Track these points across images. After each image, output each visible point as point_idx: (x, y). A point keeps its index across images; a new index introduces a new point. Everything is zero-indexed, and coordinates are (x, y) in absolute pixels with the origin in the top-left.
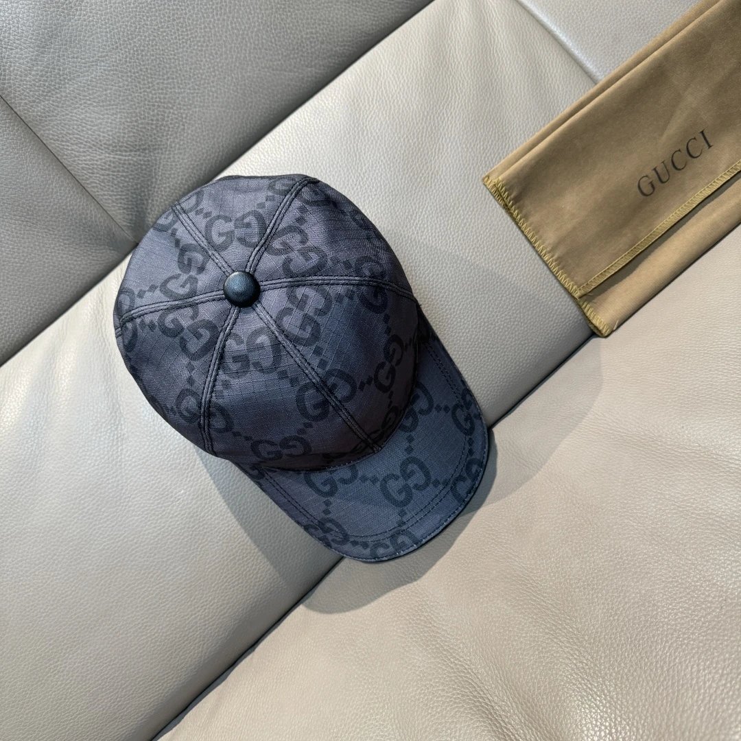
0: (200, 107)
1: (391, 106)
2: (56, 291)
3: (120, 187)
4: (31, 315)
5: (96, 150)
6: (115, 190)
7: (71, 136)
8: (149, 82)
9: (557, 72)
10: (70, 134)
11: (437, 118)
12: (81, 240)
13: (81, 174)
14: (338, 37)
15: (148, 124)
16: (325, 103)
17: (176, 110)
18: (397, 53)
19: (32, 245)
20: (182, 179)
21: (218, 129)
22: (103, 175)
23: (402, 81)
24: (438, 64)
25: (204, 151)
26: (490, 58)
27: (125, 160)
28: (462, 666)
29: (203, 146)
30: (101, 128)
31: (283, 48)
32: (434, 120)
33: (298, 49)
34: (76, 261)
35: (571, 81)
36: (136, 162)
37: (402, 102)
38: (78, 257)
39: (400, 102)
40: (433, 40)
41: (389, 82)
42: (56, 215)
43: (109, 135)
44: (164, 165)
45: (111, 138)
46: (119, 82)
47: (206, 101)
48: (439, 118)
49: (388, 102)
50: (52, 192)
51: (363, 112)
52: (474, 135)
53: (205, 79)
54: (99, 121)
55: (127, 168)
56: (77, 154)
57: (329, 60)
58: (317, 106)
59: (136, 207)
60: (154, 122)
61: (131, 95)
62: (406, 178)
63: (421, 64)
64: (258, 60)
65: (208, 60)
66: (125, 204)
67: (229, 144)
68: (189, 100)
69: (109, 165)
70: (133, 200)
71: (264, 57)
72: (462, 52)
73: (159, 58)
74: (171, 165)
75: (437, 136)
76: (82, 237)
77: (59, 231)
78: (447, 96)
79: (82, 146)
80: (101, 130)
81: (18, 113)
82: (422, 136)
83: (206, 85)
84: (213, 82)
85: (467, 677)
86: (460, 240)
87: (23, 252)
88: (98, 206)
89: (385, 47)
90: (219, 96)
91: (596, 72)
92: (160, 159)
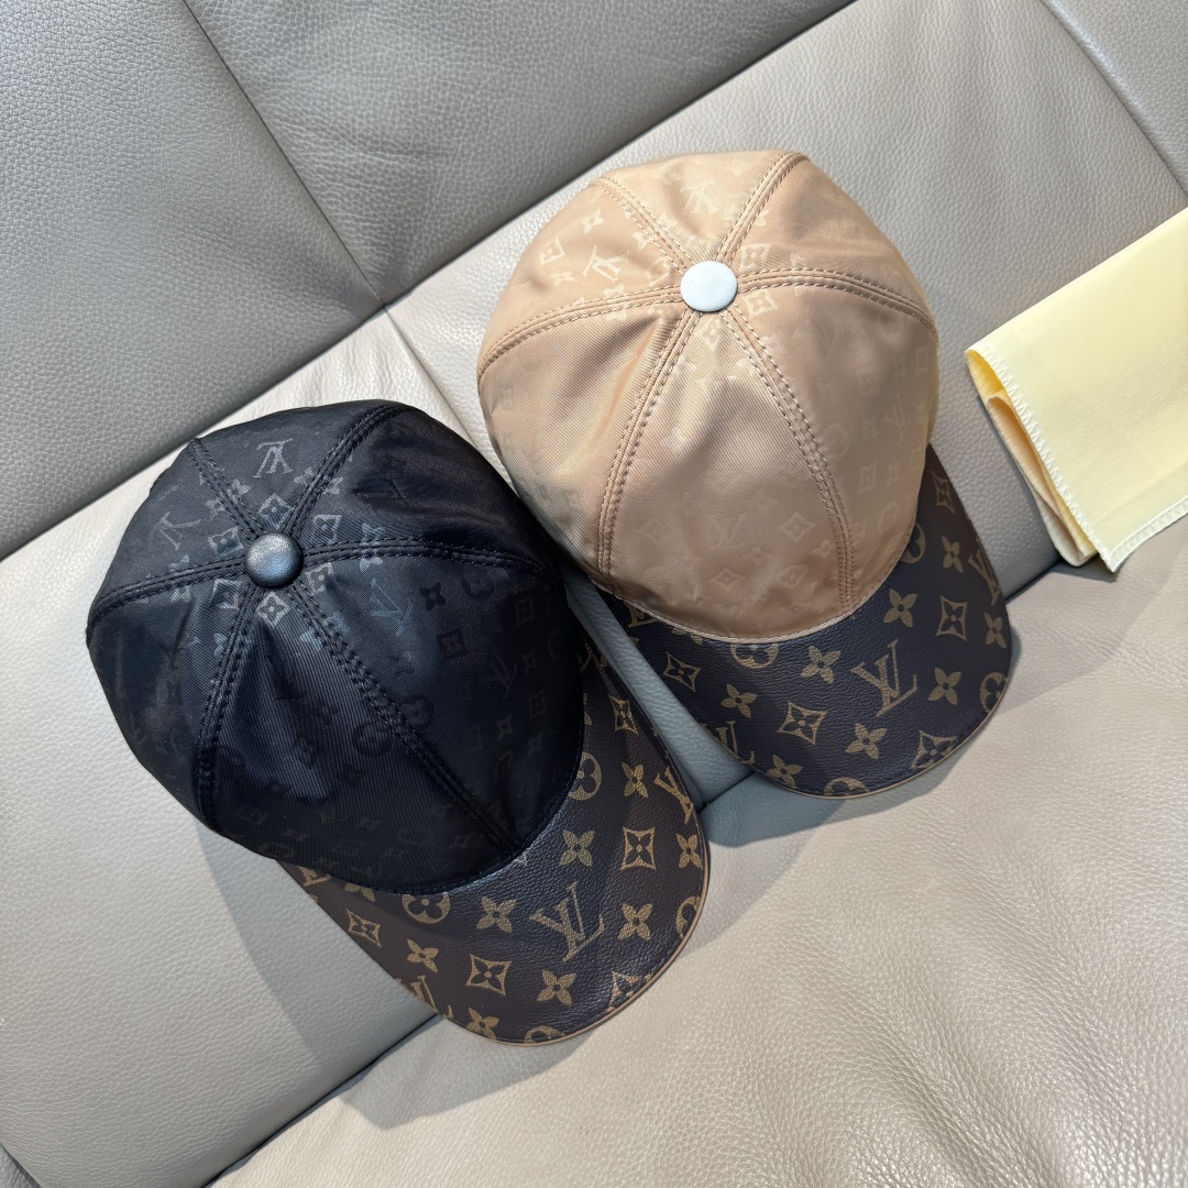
0: (517, 95)
1: (817, 130)
2: (249, 360)
3: (372, 208)
4: (204, 393)
5: (344, 144)
6: (364, 213)
7: (309, 117)
8: (443, 47)
9: (1086, 107)
10: (307, 113)
11: (890, 157)
12: (299, 284)
13: (315, 180)
14: (746, 13)
15: (432, 112)
16: (711, 115)
17: (480, 96)
18: (834, 49)
19: (222, 281)
20: (472, 209)
21: (540, 136)
22: (350, 185)
23: (838, 94)
24: (899, 73)
25: (513, 167)
26: (982, 72)
27: (388, 165)
28: (872, 1019)
29: (513, 160)
30: (359, 109)
31: (659, 20)
32: (884, 159)
33: (681, 23)
34: (287, 316)
35: (1107, 125)
36: (405, 171)
37: (836, 125)
38: (291, 311)
39: (832, 126)
40: (893, 35)
41: (817, 93)
42: (267, 238)
43: (369, 122)
44: (447, 182)
45: (371, 127)
46: (398, 40)
47: (529, 88)
48: (893, 158)
49: (813, 123)
50: (266, 201)
51: (772, 134)
52: (946, 190)
53: (531, 53)
54: (355, 99)
55: (390, 179)
56: (314, 146)
57: (728, 47)
58: (698, 118)
59: (393, 245)
60: (443, 111)
61: (413, 64)
63: (871, 71)
64: (617, 33)
65: (541, 22)
66: (376, 237)
67: (553, 162)
68: (502, 82)
69: (362, 171)
70: (391, 232)
71: (627, 31)
72: (938, 60)
73: (465, 10)
74: (459, 184)
75: (887, 185)
76: (302, 280)
77: (267, 264)
78: (908, 125)
79: (324, 134)
80: (359, 112)
81: (232, 69)
82: (863, 182)
83: (532, 63)
84: (543, 58)
85: (880, 1037)
87: (208, 290)
88: (333, 234)
89: (815, 38)
90: (549, 82)
91: (1147, 115)
92: (443, 172)
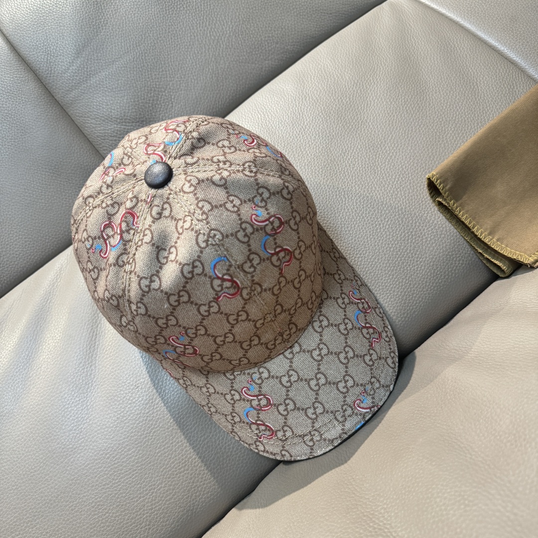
0: (185, 90)
5: (108, 123)
8: (148, 74)
10: (90, 112)
13: (96, 141)
14: (289, 39)
15: (146, 103)
18: (334, 47)
19: (55, 191)
22: (112, 140)
23: (337, 63)
24: (366, 50)
26: (408, 42)
30: (113, 106)
31: (247, 48)
32: (362, 85)
35: (477, 51)
40: (362, 36)
41: (327, 65)
45: (119, 113)
47: (190, 86)
50: (74, 152)
56: (94, 126)
57: (282, 55)
60: (151, 102)
61: (135, 83)
62: (339, 127)
64: (228, 56)
65: (192, 57)
69: (117, 133)
71: (233, 54)
79: (98, 120)
86: (387, 169)
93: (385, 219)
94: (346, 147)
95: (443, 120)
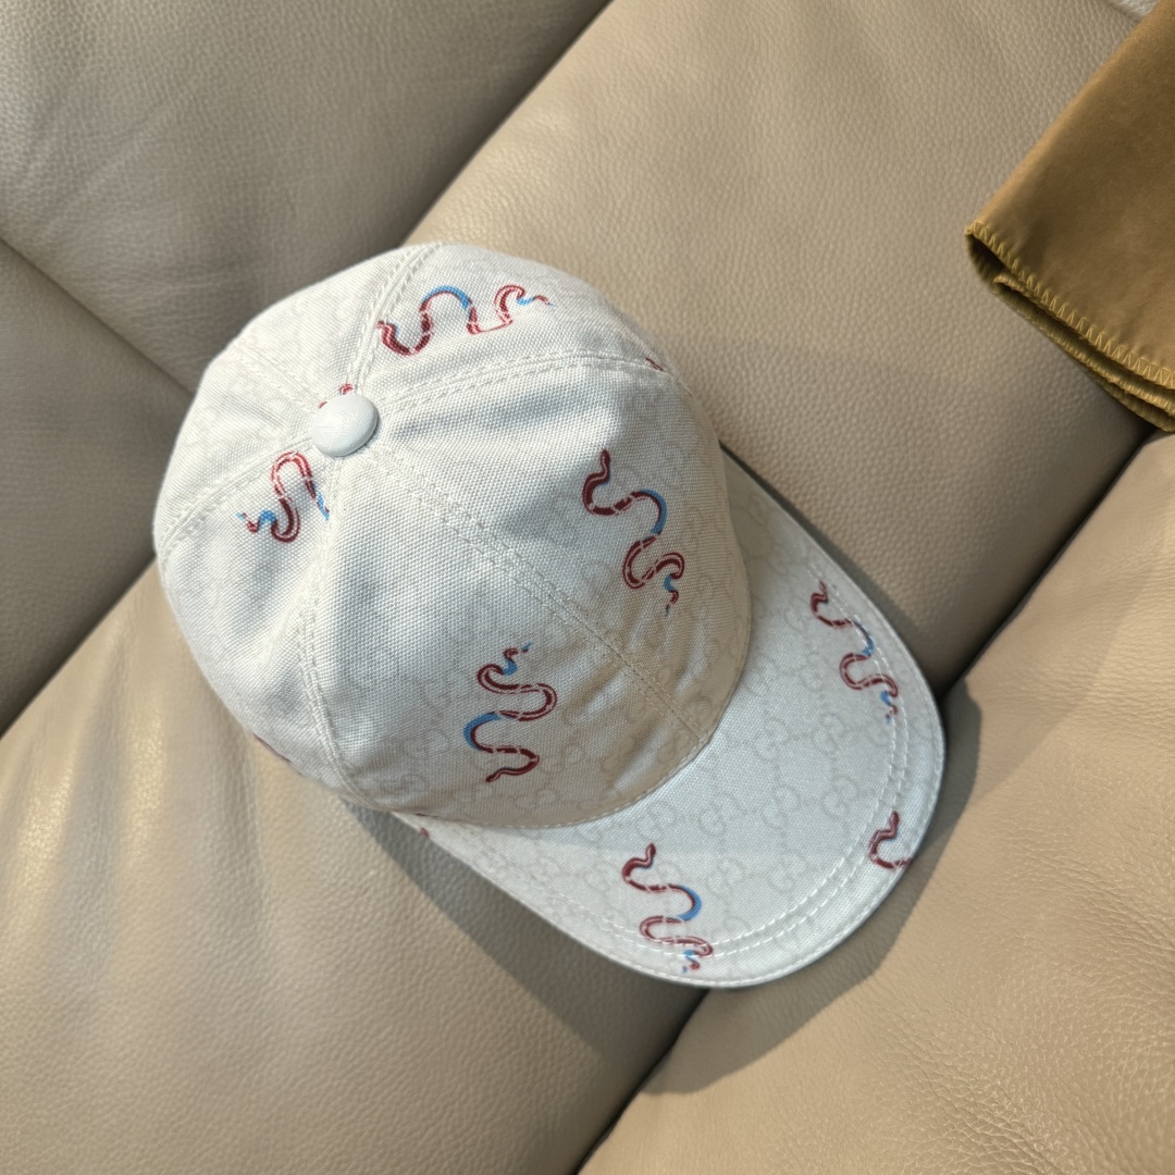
62: (700, 199)
86: (829, 284)
93: (845, 402)
94: (726, 247)
95: (934, 145)
